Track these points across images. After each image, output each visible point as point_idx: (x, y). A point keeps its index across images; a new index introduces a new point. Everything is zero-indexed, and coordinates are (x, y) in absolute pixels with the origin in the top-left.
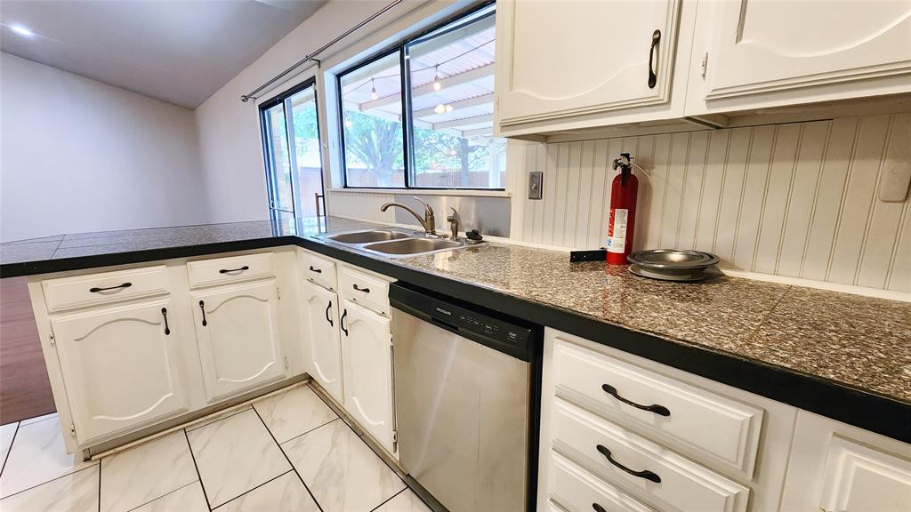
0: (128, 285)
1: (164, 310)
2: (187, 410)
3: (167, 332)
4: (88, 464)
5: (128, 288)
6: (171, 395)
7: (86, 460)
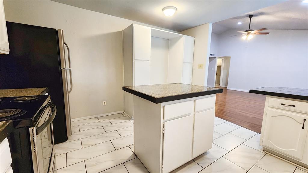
0: (294, 106)
1: (305, 120)
2: (301, 161)
3: (303, 128)
4: (263, 152)
5: (294, 107)
6: (296, 150)
7: (263, 151)
